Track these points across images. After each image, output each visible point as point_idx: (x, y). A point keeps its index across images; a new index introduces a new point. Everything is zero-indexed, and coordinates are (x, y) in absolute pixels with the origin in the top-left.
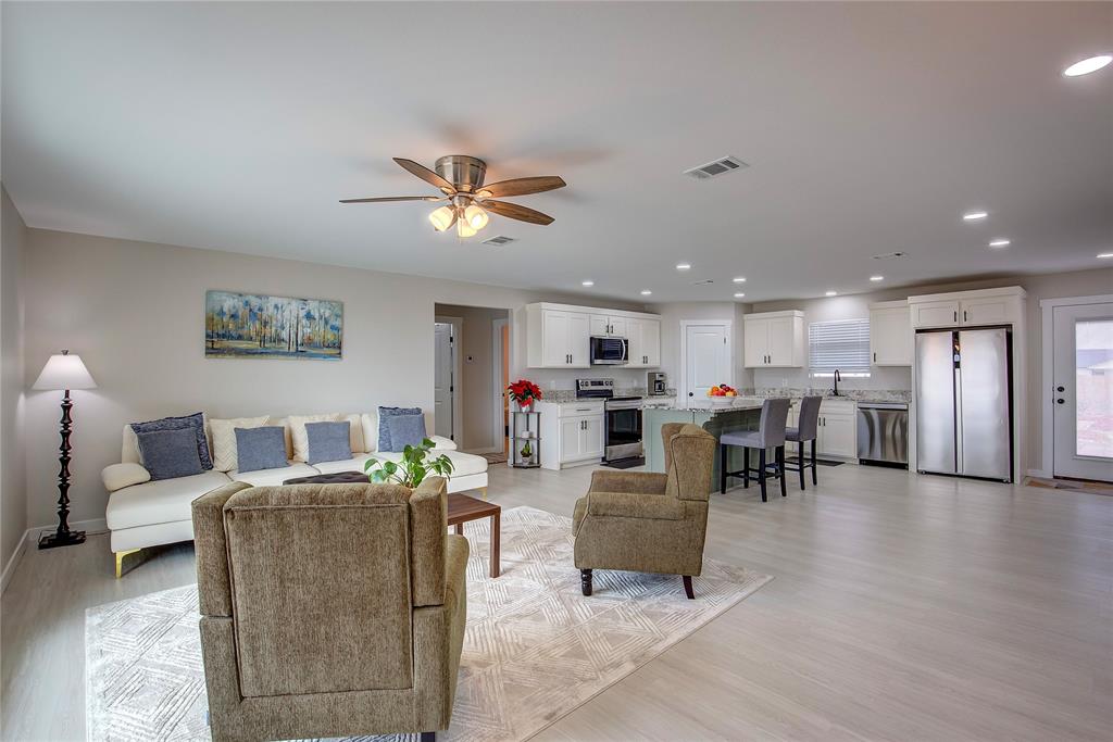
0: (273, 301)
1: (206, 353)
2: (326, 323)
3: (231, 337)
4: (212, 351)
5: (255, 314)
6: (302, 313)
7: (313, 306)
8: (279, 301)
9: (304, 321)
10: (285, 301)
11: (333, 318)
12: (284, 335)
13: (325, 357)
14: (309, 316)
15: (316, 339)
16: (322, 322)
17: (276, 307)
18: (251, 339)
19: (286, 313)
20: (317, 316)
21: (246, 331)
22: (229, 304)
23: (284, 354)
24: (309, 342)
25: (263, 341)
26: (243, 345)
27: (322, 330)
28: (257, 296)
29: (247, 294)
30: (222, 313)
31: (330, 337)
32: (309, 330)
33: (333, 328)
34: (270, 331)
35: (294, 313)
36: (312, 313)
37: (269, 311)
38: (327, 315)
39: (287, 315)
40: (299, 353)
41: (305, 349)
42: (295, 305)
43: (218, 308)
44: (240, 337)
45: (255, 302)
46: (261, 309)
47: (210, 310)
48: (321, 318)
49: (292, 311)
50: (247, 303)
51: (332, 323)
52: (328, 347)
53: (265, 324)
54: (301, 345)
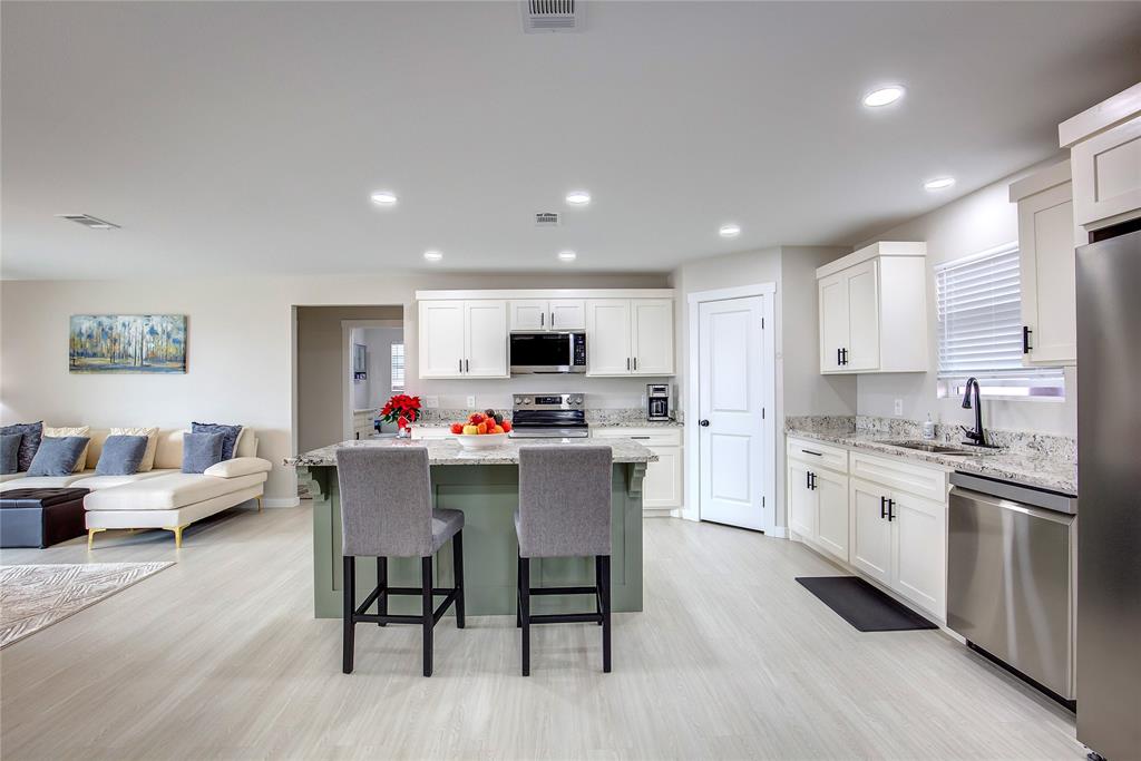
0: (121, 320)
1: (71, 370)
2: (169, 337)
3: (87, 355)
4: (74, 368)
5: (107, 333)
6: (147, 329)
7: (155, 322)
8: (126, 319)
9: (148, 337)
10: (132, 319)
11: (175, 331)
12: (131, 351)
13: (168, 370)
14: (153, 332)
15: (159, 354)
16: (165, 337)
17: (124, 325)
18: (103, 356)
19: (133, 330)
20: (160, 331)
21: (99, 349)
22: (86, 325)
23: (130, 368)
24: (153, 357)
25: (113, 357)
26: (96, 361)
27: (165, 344)
28: (109, 317)
29: (99, 316)
30: (81, 334)
31: (173, 350)
32: (153, 345)
33: (174, 341)
34: (119, 348)
35: (140, 330)
36: (155, 328)
37: (118, 329)
38: (169, 329)
39: (133, 333)
40: (144, 368)
41: (151, 363)
42: (140, 321)
43: (77, 331)
44: (95, 355)
45: (106, 322)
46: (111, 329)
47: (72, 332)
48: (163, 333)
49: (138, 327)
50: (100, 324)
51: (174, 336)
52: (171, 361)
53: (115, 341)
54: (146, 359)
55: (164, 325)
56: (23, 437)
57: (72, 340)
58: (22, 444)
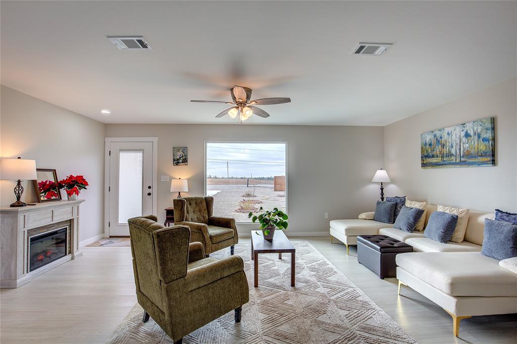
0: (447, 130)
1: (422, 166)
2: (479, 137)
3: (429, 157)
4: (424, 165)
5: (439, 141)
6: (463, 134)
7: (470, 128)
9: (464, 139)
10: (453, 128)
11: (484, 131)
12: (453, 151)
13: (479, 164)
14: (467, 135)
15: (472, 151)
16: (476, 137)
17: (448, 134)
18: (437, 156)
19: (454, 136)
20: (472, 133)
21: (435, 152)
22: (429, 138)
23: (454, 164)
24: (468, 155)
25: (443, 157)
26: (434, 160)
27: (476, 143)
28: (440, 130)
29: (435, 131)
30: (426, 144)
31: (483, 147)
32: (467, 145)
33: (484, 140)
34: (446, 150)
35: (458, 136)
36: (469, 132)
37: (445, 137)
38: (479, 131)
39: (454, 138)
40: (462, 163)
41: (467, 159)
42: (458, 129)
43: (424, 142)
44: (433, 156)
45: (438, 134)
46: (441, 138)
47: (422, 143)
48: (475, 134)
49: (458, 133)
50: (435, 136)
51: (484, 135)
52: (481, 156)
53: (443, 146)
54: (463, 156)
55: (475, 128)
56: (397, 204)
57: (422, 148)
58: (396, 208)
